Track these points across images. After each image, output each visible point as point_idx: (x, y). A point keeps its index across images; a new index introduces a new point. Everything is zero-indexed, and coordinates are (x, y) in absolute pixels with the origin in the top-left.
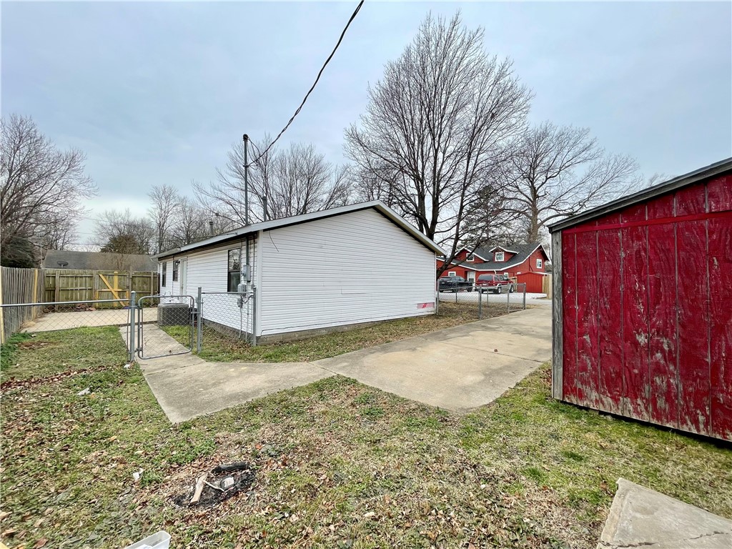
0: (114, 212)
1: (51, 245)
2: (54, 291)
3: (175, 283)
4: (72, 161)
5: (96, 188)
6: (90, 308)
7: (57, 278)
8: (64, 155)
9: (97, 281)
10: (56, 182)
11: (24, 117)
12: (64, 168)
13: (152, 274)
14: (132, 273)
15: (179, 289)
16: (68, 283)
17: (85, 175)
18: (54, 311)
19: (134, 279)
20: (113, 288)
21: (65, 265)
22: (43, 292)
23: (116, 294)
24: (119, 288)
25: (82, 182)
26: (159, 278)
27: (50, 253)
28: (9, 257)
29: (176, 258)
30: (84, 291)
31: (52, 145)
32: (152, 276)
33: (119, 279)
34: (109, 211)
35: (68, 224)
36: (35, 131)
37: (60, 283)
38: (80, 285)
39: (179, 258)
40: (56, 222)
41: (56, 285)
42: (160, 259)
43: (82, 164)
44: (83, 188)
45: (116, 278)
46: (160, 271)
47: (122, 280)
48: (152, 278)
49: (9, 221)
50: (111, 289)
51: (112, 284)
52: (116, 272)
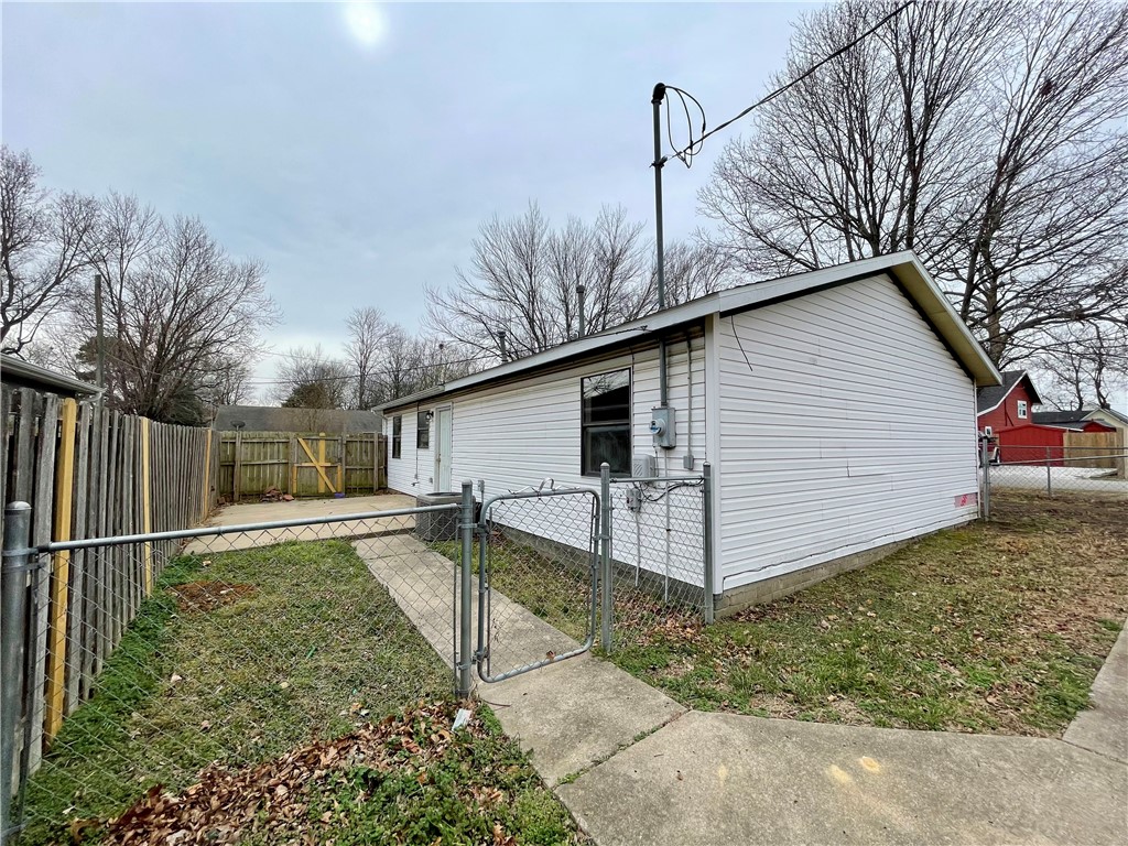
0: (300, 350)
1: (221, 399)
2: (233, 466)
3: (421, 452)
4: (250, 275)
5: (280, 312)
6: (287, 497)
7: (238, 444)
8: (239, 268)
9: (295, 449)
10: (231, 308)
11: (191, 218)
12: (239, 287)
13: (376, 436)
14: (346, 436)
15: (433, 463)
16: (253, 454)
17: (265, 295)
18: (232, 502)
19: (350, 444)
20: (318, 461)
21: (242, 426)
22: (217, 469)
23: (322, 471)
24: (327, 460)
25: (262, 305)
26: (386, 442)
27: (221, 409)
28: (173, 416)
29: (423, 408)
30: (276, 466)
31: (225, 256)
32: (376, 440)
33: (327, 446)
34: (295, 348)
35: (243, 369)
36: (205, 237)
37: (243, 453)
38: (273, 456)
39: (432, 408)
40: (229, 366)
41: (237, 457)
42: (387, 411)
43: (263, 280)
44: (264, 314)
45: (322, 444)
46: (388, 431)
47: (332, 448)
48: (376, 444)
49: (174, 369)
50: (315, 463)
51: (316, 453)
52: (322, 434)
